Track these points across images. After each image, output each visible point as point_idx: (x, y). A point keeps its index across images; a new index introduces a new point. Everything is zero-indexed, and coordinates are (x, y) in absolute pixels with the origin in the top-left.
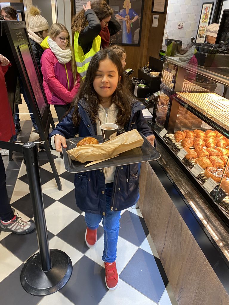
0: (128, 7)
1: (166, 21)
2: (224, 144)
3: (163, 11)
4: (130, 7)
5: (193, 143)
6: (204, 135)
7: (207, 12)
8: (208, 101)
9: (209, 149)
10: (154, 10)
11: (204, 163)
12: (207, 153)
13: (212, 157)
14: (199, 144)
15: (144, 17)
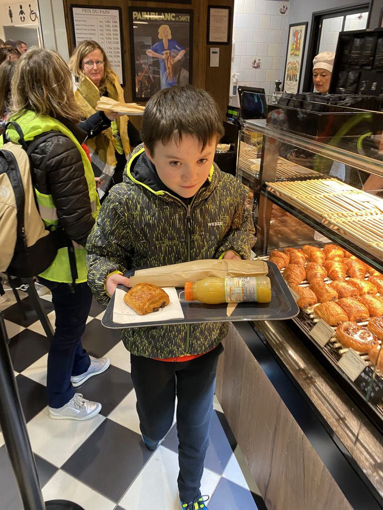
1: (232, 56)
2: (360, 270)
3: (225, 40)
4: (170, 37)
5: (304, 273)
6: (323, 256)
7: (297, 40)
8: (326, 195)
9: (337, 285)
10: (211, 40)
11: (333, 315)
12: (334, 293)
13: (344, 299)
14: (316, 274)
15: (195, 52)
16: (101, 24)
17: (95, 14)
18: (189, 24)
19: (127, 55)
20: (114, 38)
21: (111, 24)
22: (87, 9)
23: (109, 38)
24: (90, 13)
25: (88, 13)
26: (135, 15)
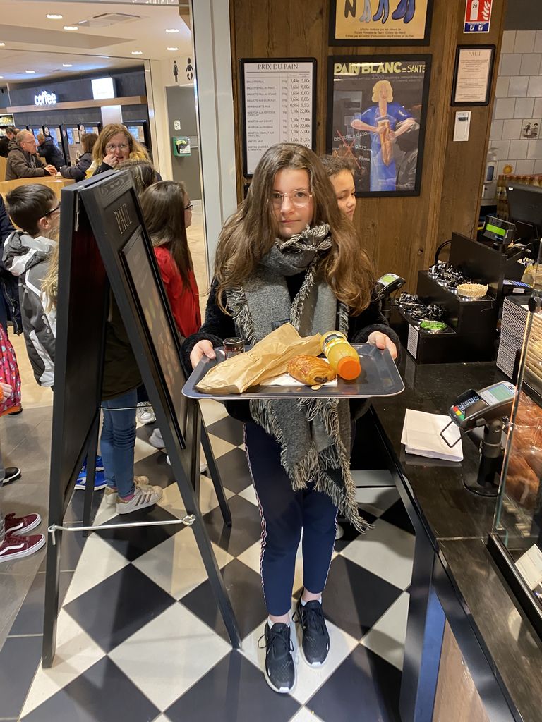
0: (384, 97)
3: (483, 99)
4: (390, 99)
15: (430, 120)
16: (285, 85)
17: (278, 70)
18: (423, 77)
19: (321, 130)
20: (302, 105)
21: (301, 84)
22: (265, 64)
23: (295, 105)
24: (270, 70)
25: (267, 70)
26: (338, 68)
